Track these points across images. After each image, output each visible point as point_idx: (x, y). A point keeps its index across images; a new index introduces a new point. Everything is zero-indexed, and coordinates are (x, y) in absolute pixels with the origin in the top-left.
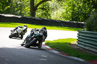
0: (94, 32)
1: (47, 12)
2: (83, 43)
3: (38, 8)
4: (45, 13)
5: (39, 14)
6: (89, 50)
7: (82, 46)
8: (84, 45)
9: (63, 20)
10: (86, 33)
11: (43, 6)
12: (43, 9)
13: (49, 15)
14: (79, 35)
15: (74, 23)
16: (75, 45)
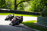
0: (45, 17)
1: (23, 8)
2: (40, 23)
3: (18, 5)
4: (22, 8)
5: (18, 8)
6: (43, 26)
7: (39, 24)
8: (40, 24)
9: (30, 11)
10: (41, 18)
11: (21, 5)
12: (20, 6)
13: (24, 9)
14: (38, 19)
15: (35, 13)
16: (36, 23)
